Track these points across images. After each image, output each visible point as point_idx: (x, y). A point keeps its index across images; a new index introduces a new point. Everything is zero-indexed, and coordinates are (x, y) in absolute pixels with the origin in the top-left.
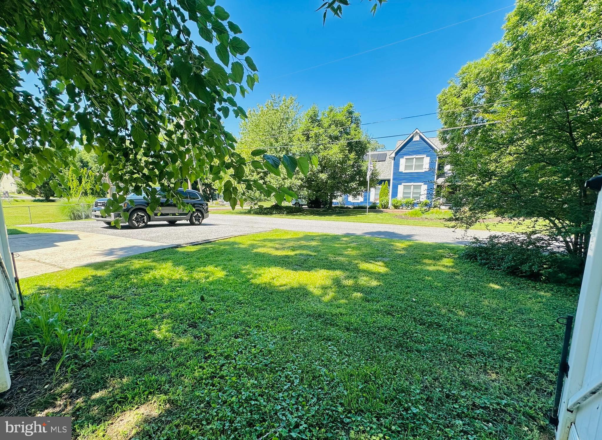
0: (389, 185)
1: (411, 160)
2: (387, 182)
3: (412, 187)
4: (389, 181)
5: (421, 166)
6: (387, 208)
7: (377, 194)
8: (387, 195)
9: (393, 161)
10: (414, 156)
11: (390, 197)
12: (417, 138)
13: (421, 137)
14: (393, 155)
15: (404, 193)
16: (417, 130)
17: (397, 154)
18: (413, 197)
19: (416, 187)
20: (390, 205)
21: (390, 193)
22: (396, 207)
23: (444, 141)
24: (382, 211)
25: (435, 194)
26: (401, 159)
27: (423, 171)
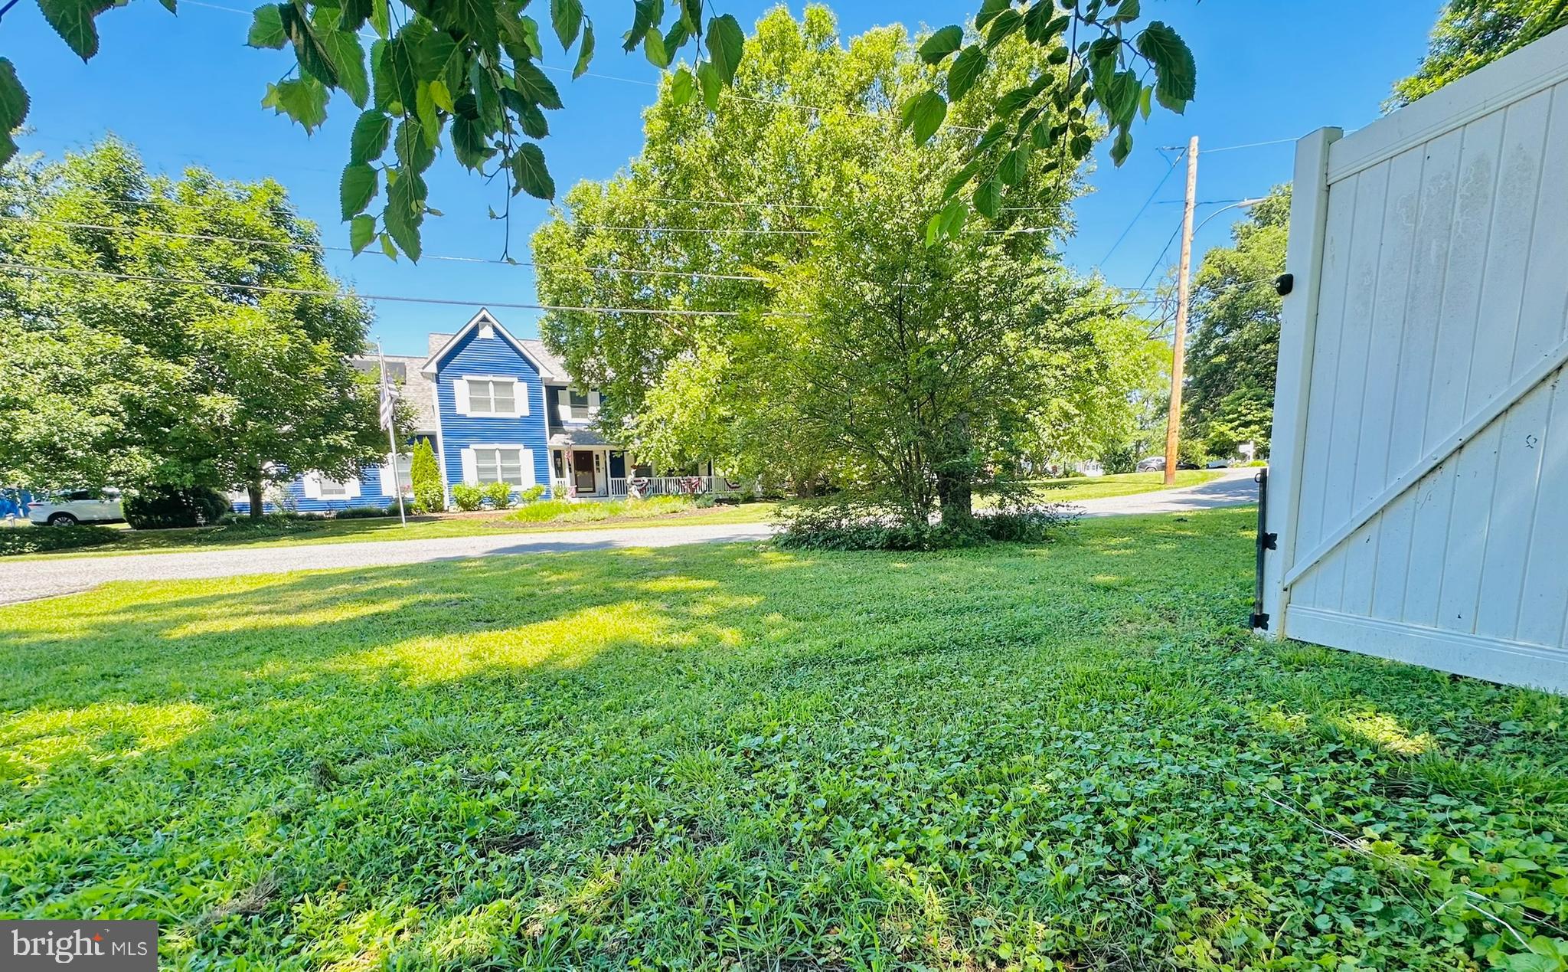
0: (435, 450)
1: (484, 387)
2: (426, 440)
3: (497, 452)
4: (432, 438)
5: (509, 404)
6: (442, 510)
7: (405, 475)
8: (435, 474)
9: (434, 385)
10: (489, 378)
11: (445, 481)
12: (486, 333)
13: (495, 329)
14: (433, 368)
15: (479, 469)
16: (484, 312)
17: (442, 365)
18: (504, 480)
19: (507, 455)
20: (446, 503)
21: (443, 471)
22: (466, 506)
23: (557, 347)
24: (436, 519)
25: (552, 470)
26: (456, 382)
27: (516, 415)
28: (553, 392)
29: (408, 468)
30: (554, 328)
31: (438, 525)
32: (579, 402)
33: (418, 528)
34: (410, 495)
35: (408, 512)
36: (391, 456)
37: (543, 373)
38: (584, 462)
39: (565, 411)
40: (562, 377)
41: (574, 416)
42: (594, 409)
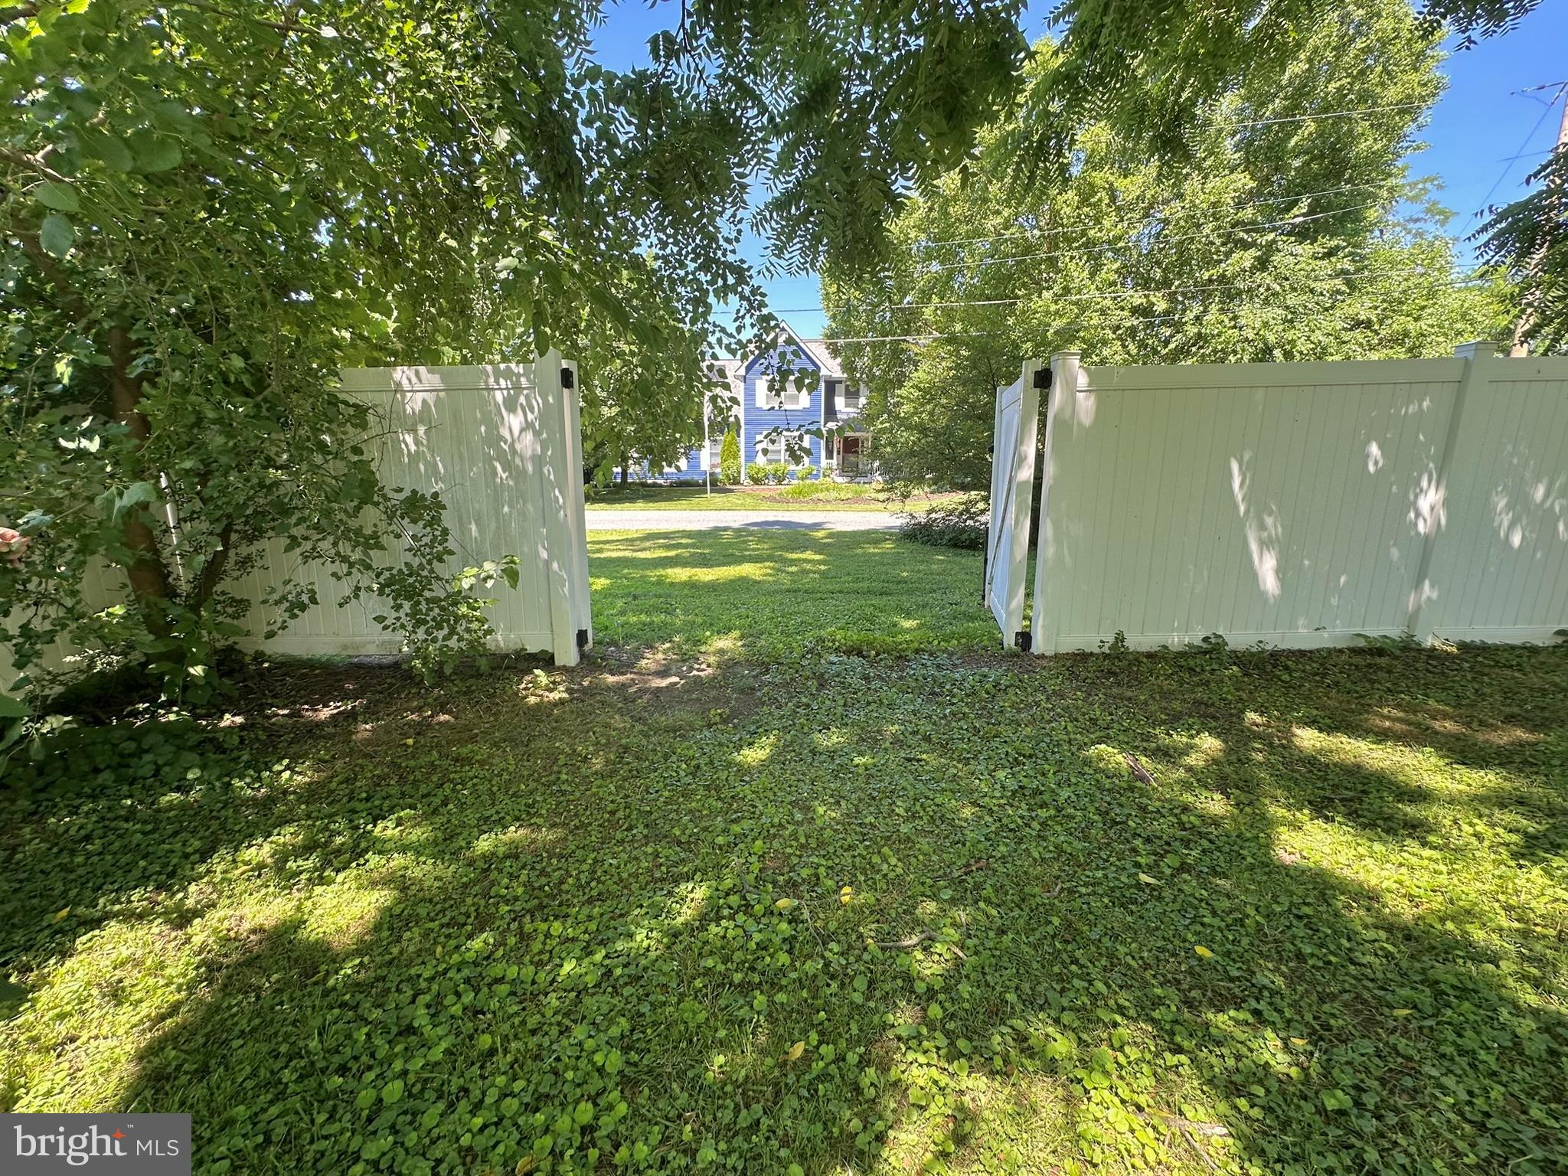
0: (739, 436)
2: (733, 428)
4: (737, 426)
5: (795, 398)
6: (738, 484)
7: (716, 454)
8: (736, 456)
9: (742, 385)
11: (742, 459)
12: (784, 341)
14: (742, 371)
16: (782, 325)
17: (750, 368)
20: (742, 478)
21: (742, 453)
22: (756, 481)
23: (835, 352)
24: (732, 491)
25: (823, 453)
26: (758, 382)
27: (799, 407)
28: (831, 386)
29: (719, 449)
30: (832, 335)
31: (732, 497)
32: (852, 395)
33: (718, 498)
34: (718, 470)
35: (714, 483)
36: (707, 443)
37: (824, 372)
38: (850, 446)
39: (840, 402)
40: (838, 373)
41: (847, 405)
42: (863, 401)
